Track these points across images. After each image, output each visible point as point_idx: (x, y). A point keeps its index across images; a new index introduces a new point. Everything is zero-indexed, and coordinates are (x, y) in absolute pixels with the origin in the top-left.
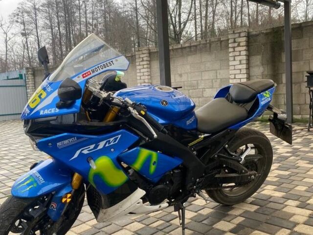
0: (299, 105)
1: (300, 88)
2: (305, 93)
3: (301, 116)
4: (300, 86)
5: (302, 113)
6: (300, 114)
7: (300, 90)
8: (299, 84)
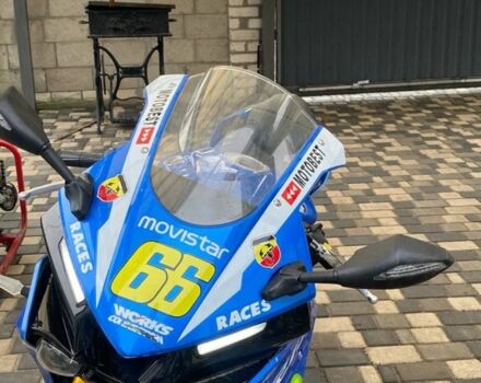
0: (44, 69)
1: (44, 30)
2: (55, 43)
3: (48, 95)
4: (43, 25)
5: (50, 88)
6: (47, 91)
7: (44, 34)
8: (39, 23)
